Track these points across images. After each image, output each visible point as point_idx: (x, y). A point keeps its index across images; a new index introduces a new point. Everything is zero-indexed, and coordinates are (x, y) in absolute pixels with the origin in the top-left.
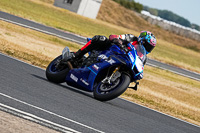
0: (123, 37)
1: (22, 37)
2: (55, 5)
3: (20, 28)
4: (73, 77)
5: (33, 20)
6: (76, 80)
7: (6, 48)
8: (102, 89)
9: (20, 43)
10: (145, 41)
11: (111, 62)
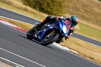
8: (45, 40)
10: (73, 20)
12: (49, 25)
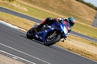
0: (60, 19)
1: (76, 42)
2: (93, 26)
3: (75, 37)
4: (36, 36)
5: (81, 33)
6: (38, 37)
7: (68, 47)
8: (48, 41)
9: (75, 45)
10: (70, 21)
11: (53, 29)
12: (50, 27)
